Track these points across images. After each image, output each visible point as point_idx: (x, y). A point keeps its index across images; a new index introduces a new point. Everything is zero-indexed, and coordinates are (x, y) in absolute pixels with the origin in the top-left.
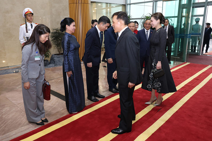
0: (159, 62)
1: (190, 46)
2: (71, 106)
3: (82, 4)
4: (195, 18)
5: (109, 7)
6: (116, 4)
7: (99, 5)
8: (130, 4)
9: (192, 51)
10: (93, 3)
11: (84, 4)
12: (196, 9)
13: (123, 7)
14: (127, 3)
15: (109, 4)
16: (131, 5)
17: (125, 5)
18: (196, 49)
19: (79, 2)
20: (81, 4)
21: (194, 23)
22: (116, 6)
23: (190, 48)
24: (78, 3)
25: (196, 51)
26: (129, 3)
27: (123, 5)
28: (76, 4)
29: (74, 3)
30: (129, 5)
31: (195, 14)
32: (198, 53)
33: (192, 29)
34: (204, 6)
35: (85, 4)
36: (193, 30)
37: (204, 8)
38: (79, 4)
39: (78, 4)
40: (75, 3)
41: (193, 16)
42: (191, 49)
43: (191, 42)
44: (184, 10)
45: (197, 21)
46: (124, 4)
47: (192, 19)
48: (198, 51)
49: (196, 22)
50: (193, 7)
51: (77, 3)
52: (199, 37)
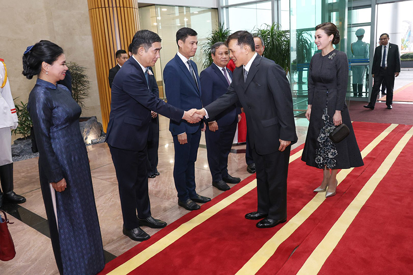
0: (337, 111)
1: (352, 85)
2: (69, 269)
3: (119, 9)
4: (355, 29)
5: (185, 13)
6: (199, 7)
7: (164, 9)
8: (227, 7)
9: (355, 94)
10: (150, 7)
11: (122, 9)
12: (355, 12)
13: (214, 13)
14: (221, 5)
15: (185, 8)
16: (230, 9)
17: (217, 9)
18: (363, 91)
19: (111, 6)
20: (115, 9)
21: (355, 39)
22: (200, 12)
23: (352, 88)
24: (109, 7)
25: (364, 95)
26: (224, 5)
27: (213, 8)
28: (104, 9)
29: (98, 8)
30: (224, 9)
31: (354, 21)
32: (366, 97)
33: (352, 51)
34: (371, 5)
35: (125, 8)
36: (353, 53)
37: (370, 9)
38: (111, 9)
39: (107, 9)
40: (102, 8)
41: (350, 26)
42: (352, 90)
43: (352, 77)
44: (334, 15)
45: (359, 35)
46: (216, 7)
47: (349, 32)
48: (366, 95)
49: (357, 38)
50: (350, 9)
51: (105, 7)
52: (366, 66)
